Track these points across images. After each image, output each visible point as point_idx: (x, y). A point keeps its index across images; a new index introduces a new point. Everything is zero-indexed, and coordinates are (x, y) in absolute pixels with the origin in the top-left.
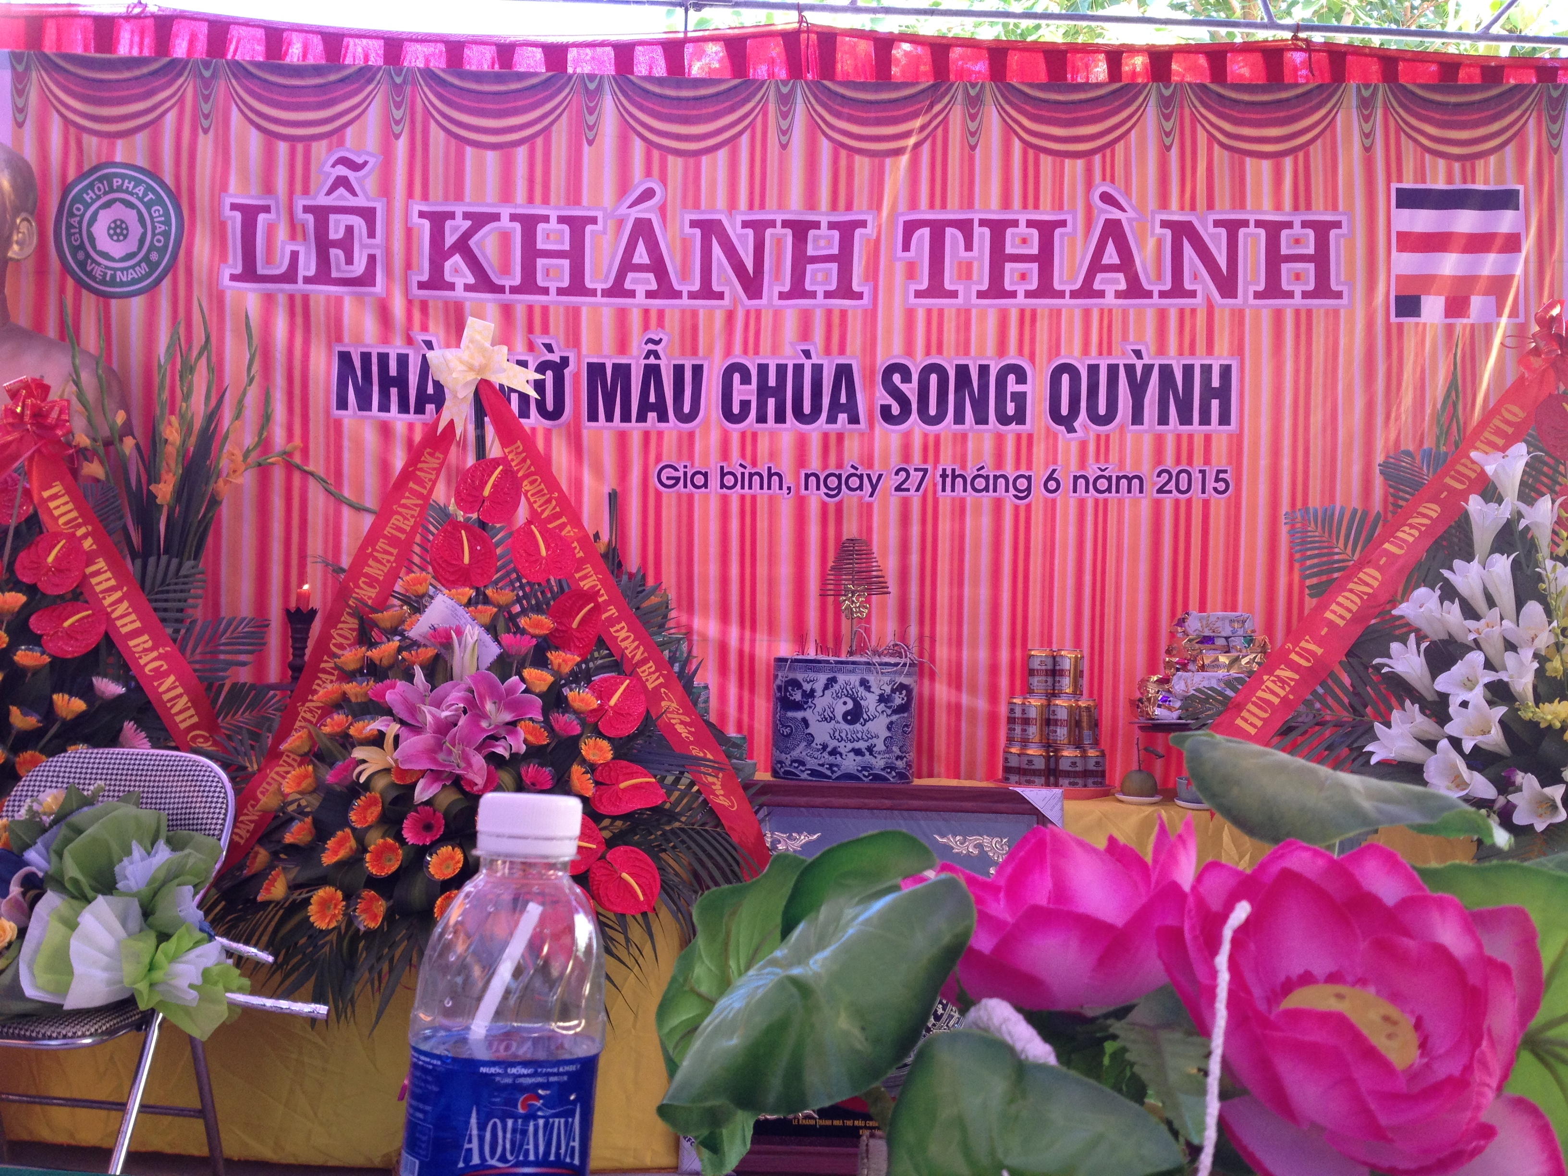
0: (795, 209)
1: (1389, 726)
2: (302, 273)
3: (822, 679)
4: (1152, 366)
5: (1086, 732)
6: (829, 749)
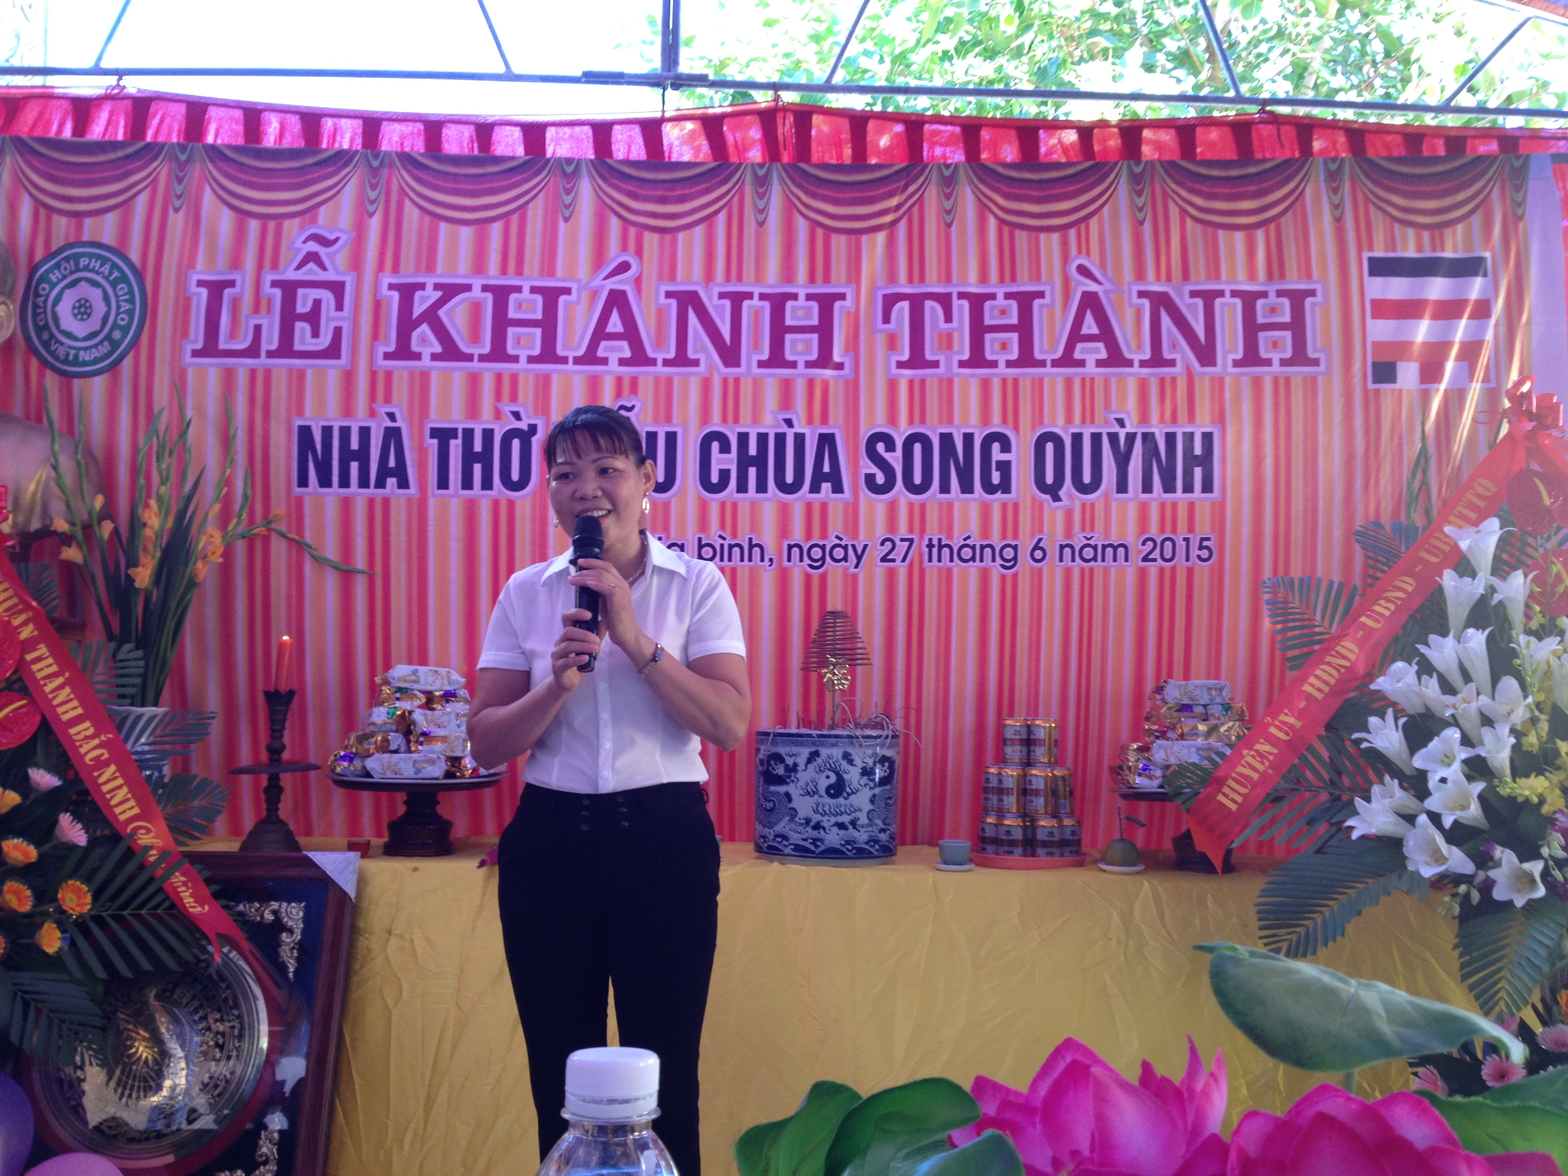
0: (772, 281)
1: (1368, 800)
2: (265, 347)
3: (804, 753)
4: (1135, 434)
5: (1062, 801)
6: (812, 824)
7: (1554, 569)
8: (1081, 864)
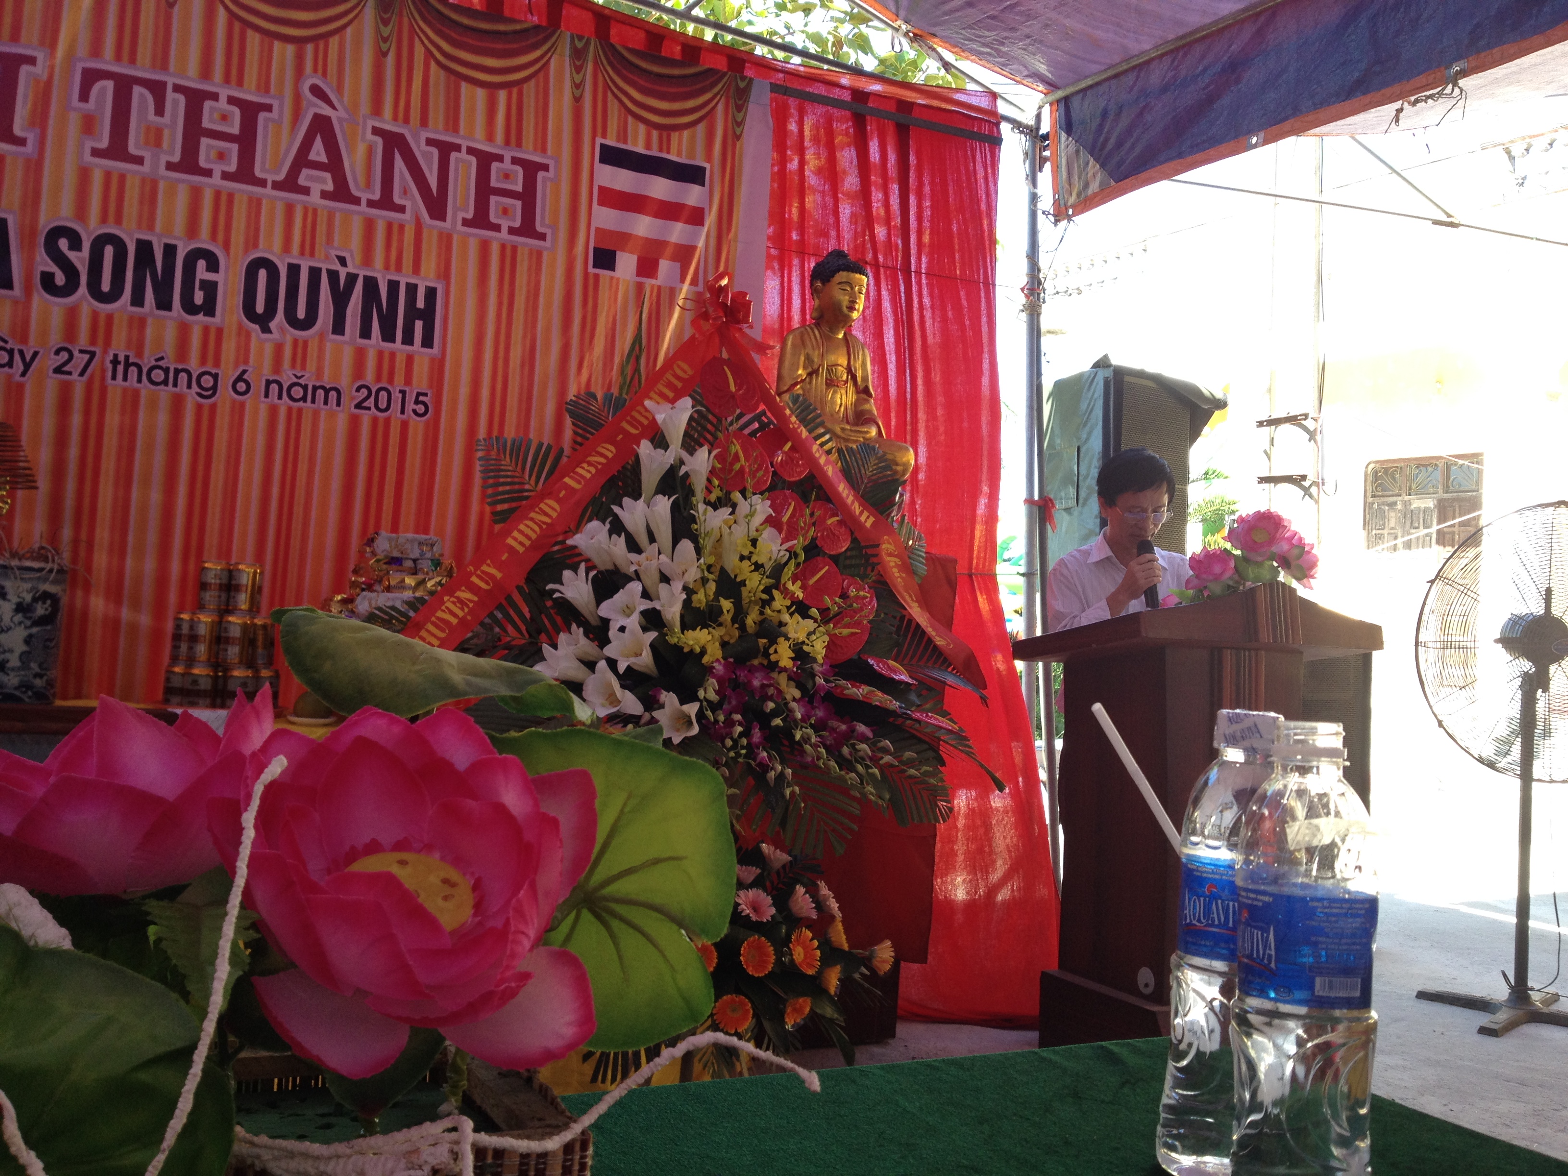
1: (555, 647)
4: (357, 276)
7: (732, 450)
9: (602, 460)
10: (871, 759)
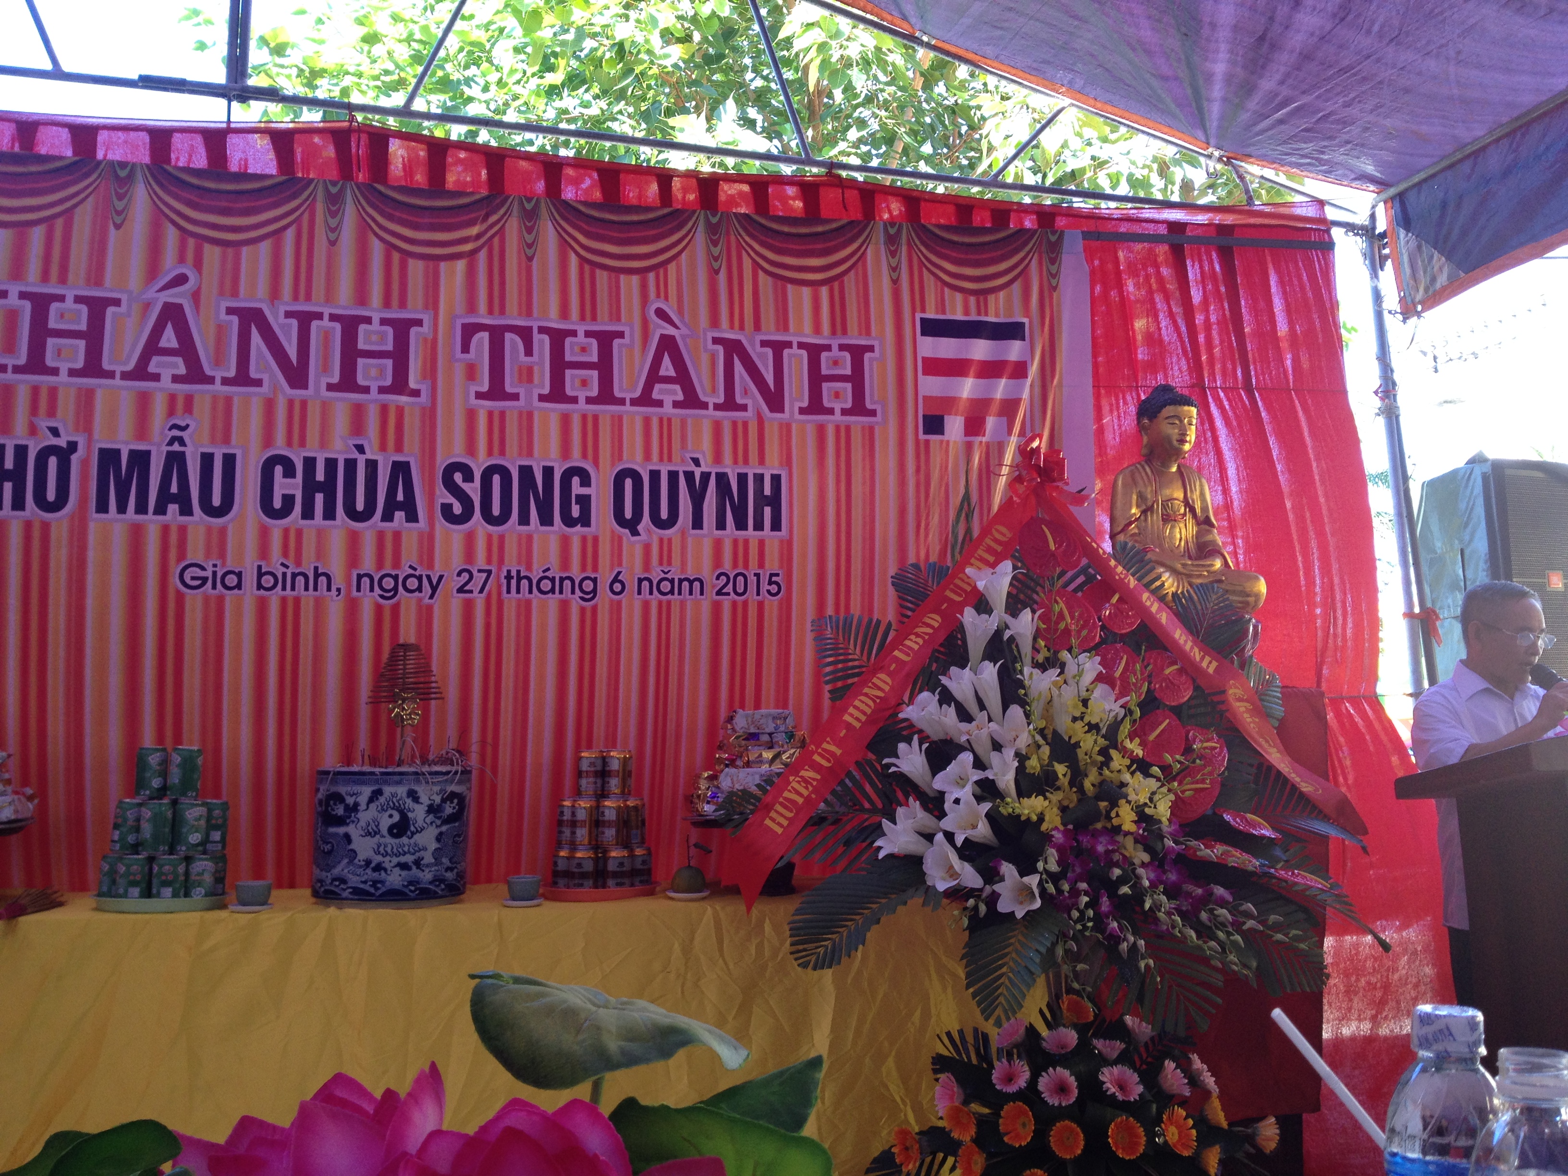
0: (345, 303)
1: (894, 821)
3: (367, 791)
4: (709, 474)
5: (634, 832)
6: (373, 865)
7: (1057, 608)
8: (651, 893)
9: (930, 631)
10: (1232, 924)
